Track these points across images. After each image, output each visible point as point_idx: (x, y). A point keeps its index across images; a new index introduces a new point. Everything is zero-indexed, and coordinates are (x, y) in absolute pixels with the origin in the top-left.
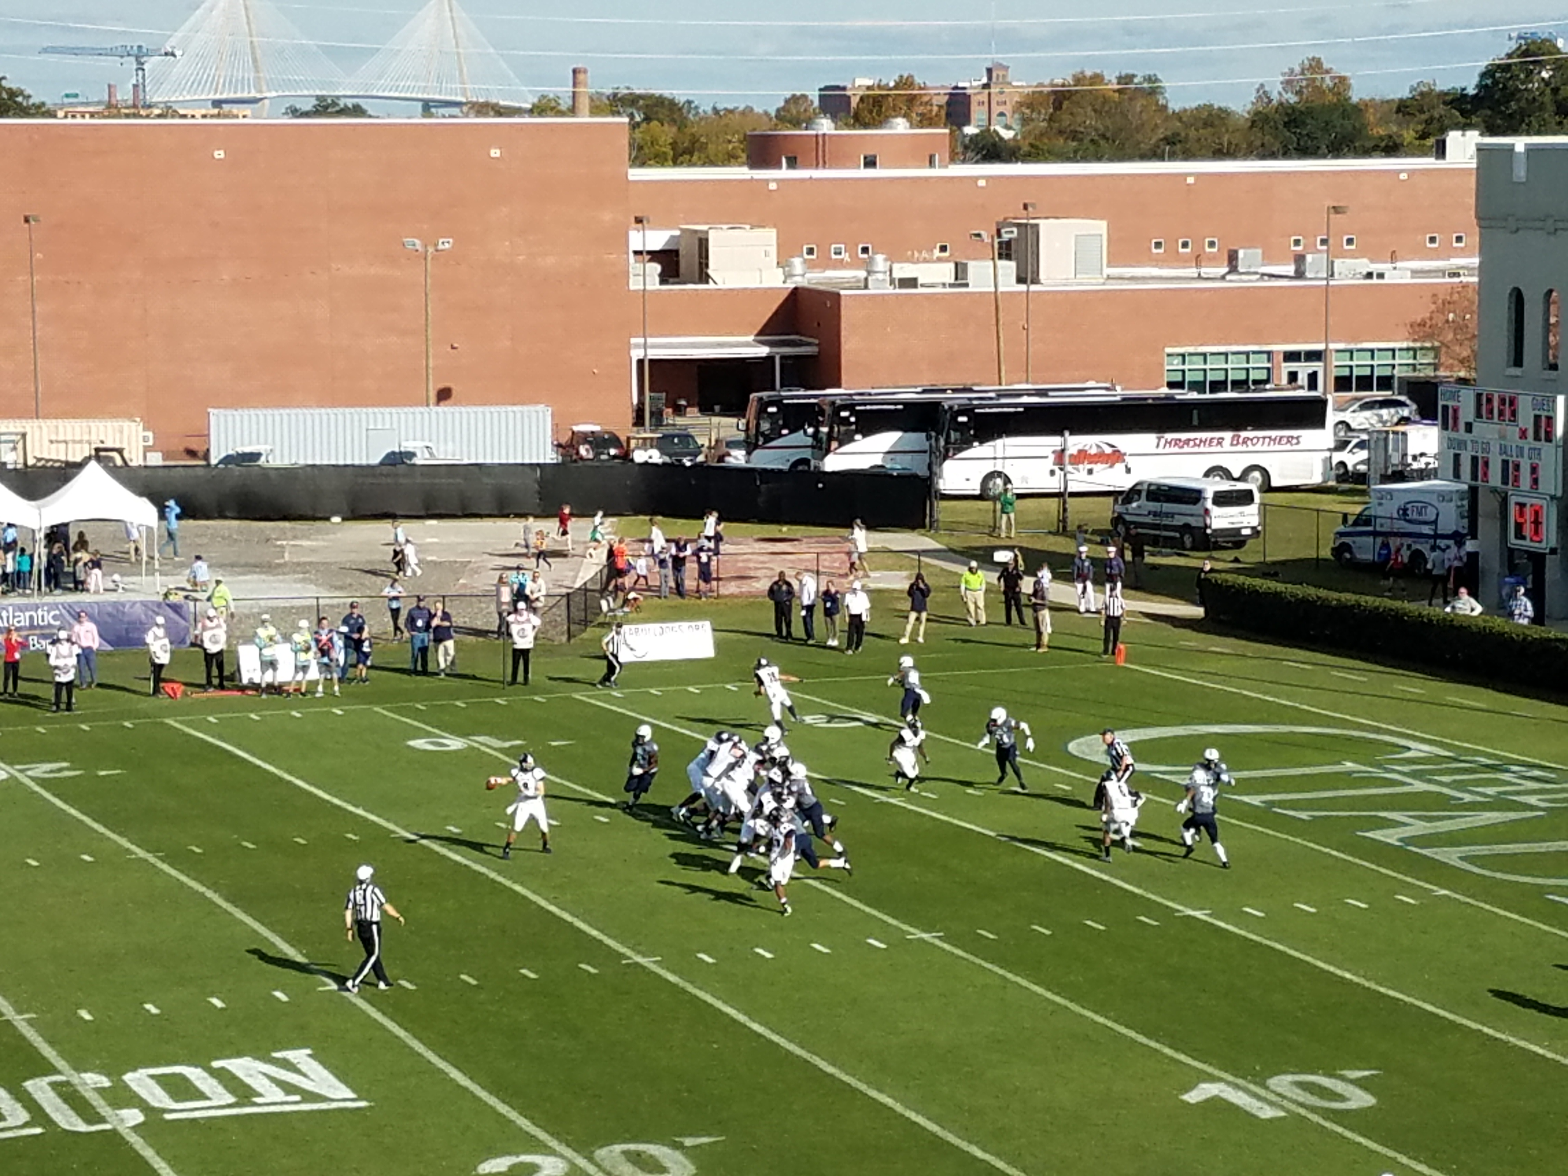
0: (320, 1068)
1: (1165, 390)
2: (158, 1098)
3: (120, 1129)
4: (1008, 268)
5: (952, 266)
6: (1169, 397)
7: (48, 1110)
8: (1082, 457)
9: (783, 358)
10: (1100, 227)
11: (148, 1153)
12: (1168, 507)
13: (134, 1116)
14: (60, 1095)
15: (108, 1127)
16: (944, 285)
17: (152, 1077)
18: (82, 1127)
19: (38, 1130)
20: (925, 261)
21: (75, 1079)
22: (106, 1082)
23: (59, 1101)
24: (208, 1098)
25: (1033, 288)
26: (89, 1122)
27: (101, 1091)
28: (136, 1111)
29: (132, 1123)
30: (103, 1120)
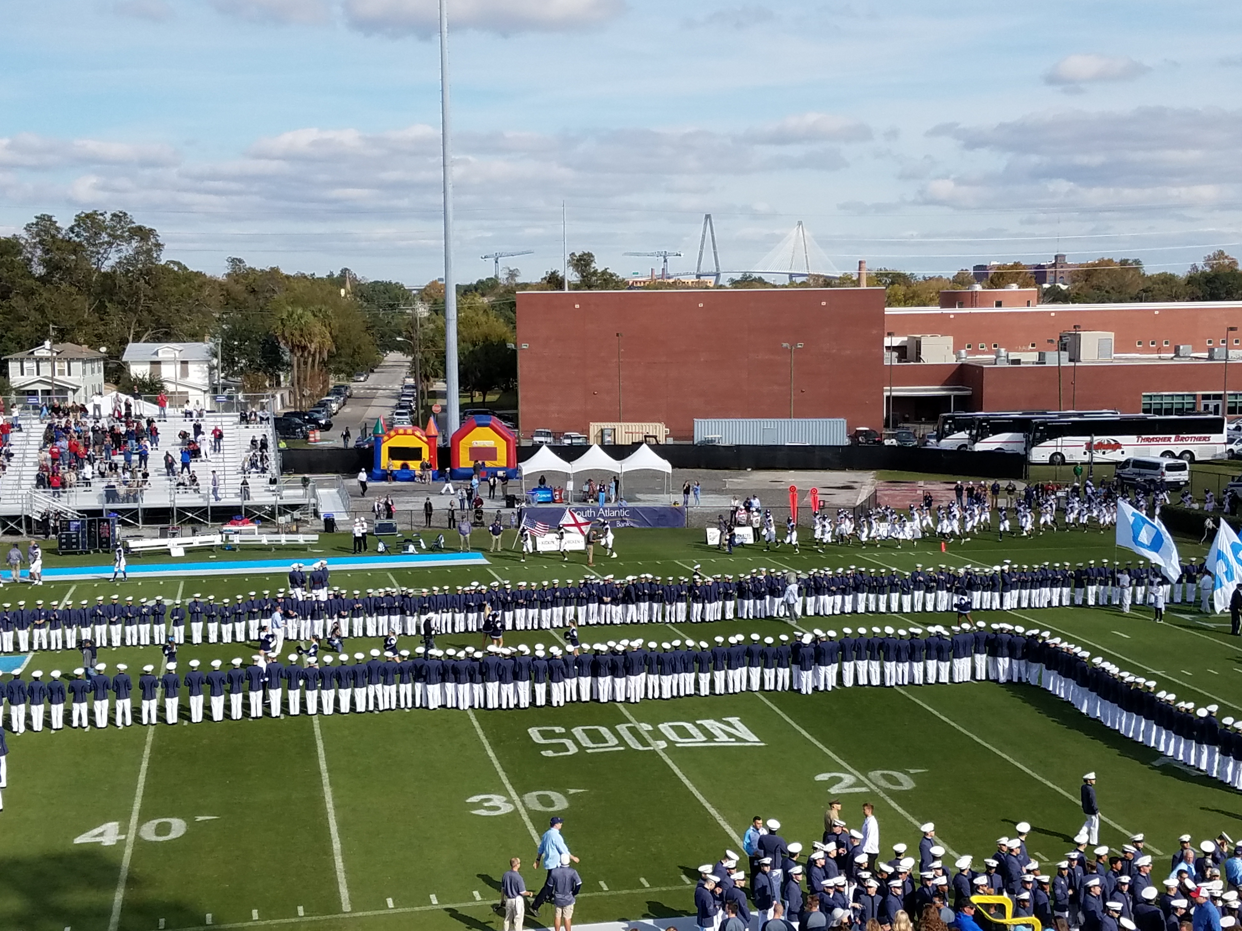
0: (743, 726)
1: (1142, 414)
2: (673, 736)
3: (656, 749)
4: (1065, 355)
5: (1037, 353)
6: (1144, 418)
7: (626, 739)
8: (1100, 446)
9: (955, 396)
10: (1111, 335)
11: (669, 762)
12: (1143, 471)
13: (663, 744)
14: (631, 733)
15: (651, 748)
16: (1033, 363)
17: (670, 726)
18: (641, 748)
19: (622, 748)
20: (1024, 351)
21: (638, 727)
22: (650, 728)
23: (631, 736)
24: (694, 738)
25: (1078, 364)
26: (643, 746)
27: (648, 731)
28: (663, 742)
29: (662, 747)
30: (649, 745)
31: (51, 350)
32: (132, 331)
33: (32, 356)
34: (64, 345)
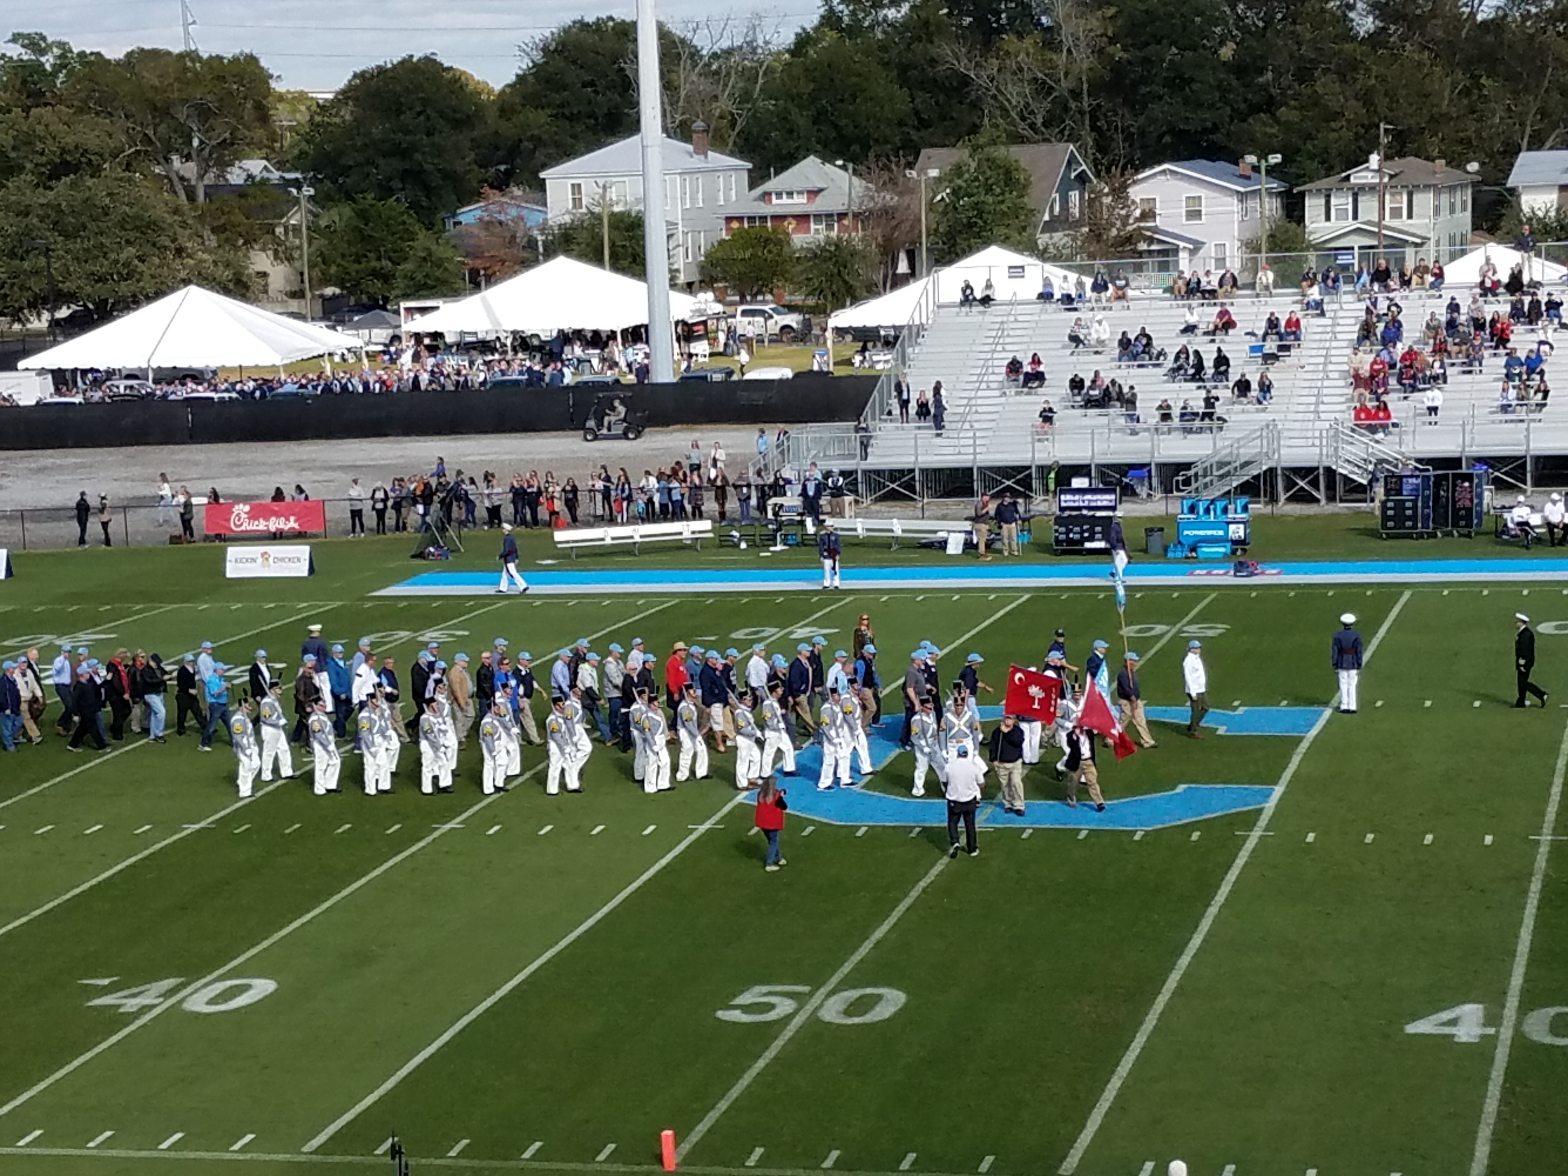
31: (1379, 171)
32: (1528, 130)
33: (1345, 185)
34: (1403, 161)
